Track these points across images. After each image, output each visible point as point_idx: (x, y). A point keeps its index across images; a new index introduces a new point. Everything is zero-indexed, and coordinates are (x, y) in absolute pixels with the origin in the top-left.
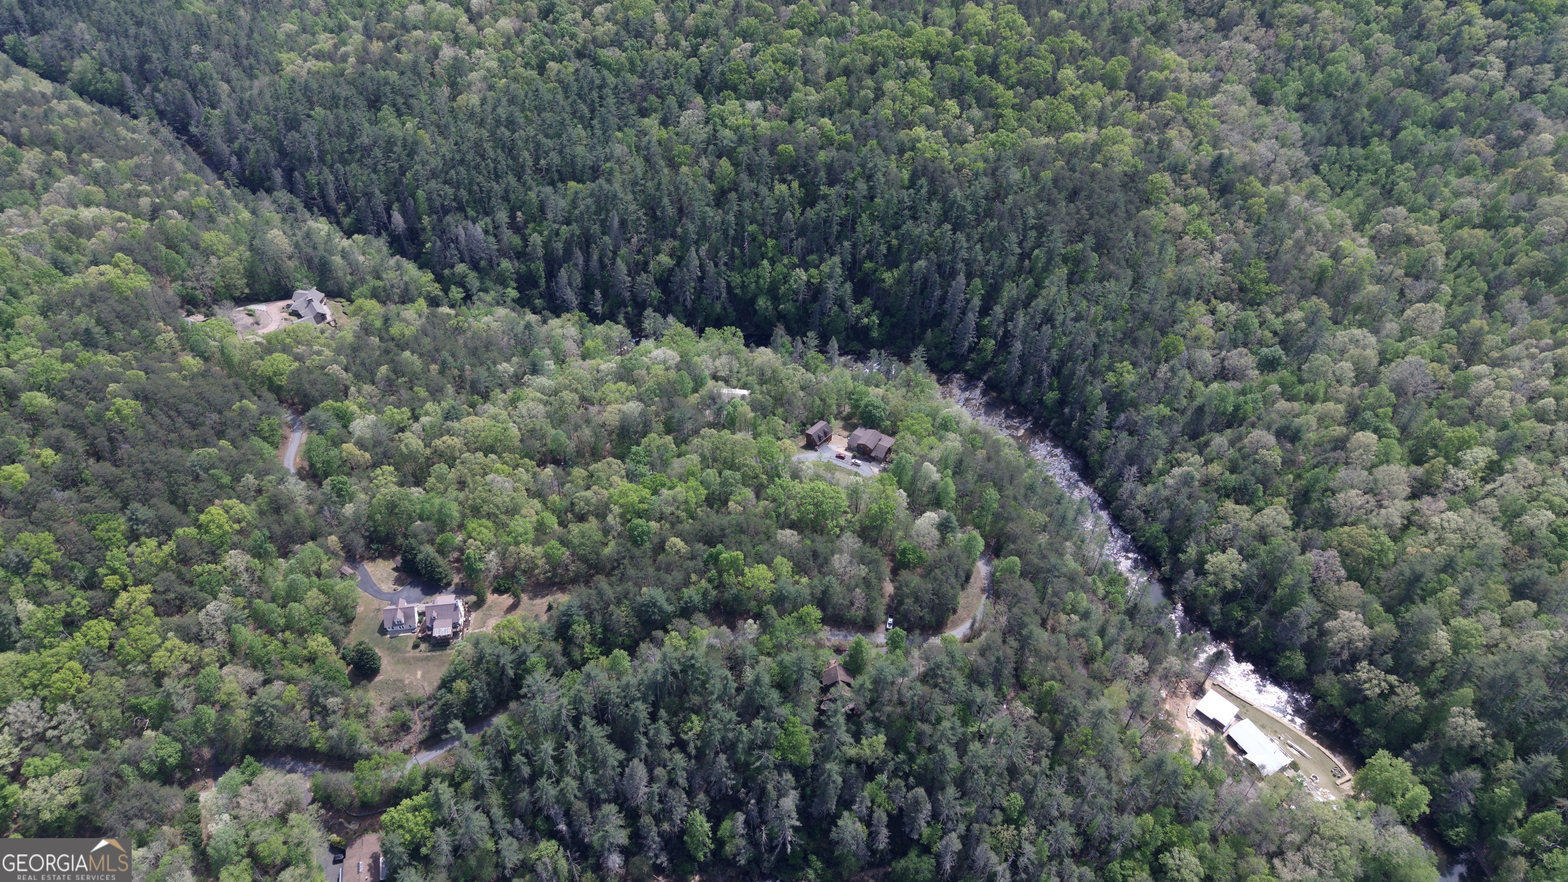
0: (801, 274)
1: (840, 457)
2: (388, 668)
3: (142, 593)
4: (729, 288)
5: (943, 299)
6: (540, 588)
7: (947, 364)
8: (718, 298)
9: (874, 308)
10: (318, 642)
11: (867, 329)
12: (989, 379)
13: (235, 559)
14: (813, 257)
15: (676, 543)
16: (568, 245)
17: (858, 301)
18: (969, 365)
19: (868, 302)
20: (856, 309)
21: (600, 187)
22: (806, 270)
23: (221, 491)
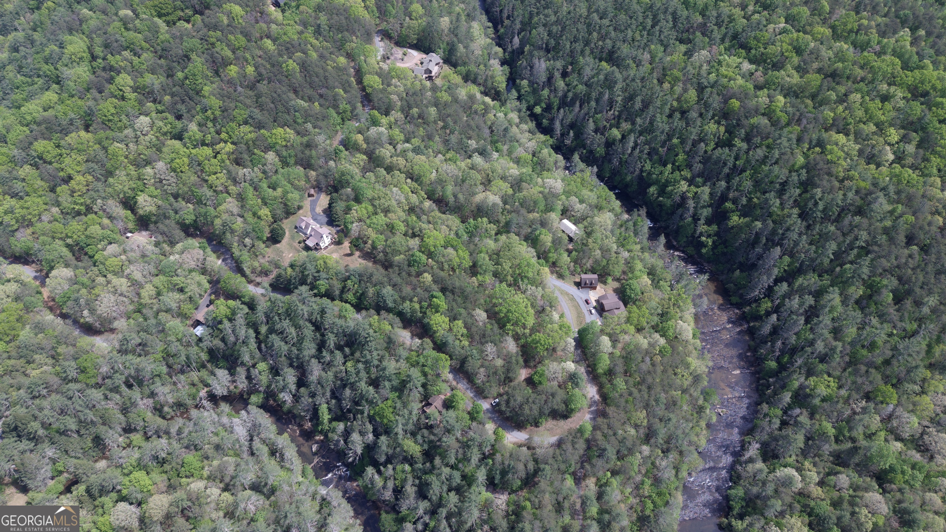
0: (684, 186)
1: (587, 302)
2: (283, 245)
3: (229, 147)
4: (642, 171)
5: (760, 257)
6: (368, 256)
7: (735, 299)
8: (632, 173)
9: (717, 234)
10: (265, 212)
11: (702, 245)
12: (753, 327)
13: (271, 156)
14: (699, 180)
15: (427, 277)
16: (576, 96)
17: (709, 222)
18: (747, 309)
19: (715, 227)
20: (702, 228)
21: (613, 72)
22: (689, 186)
23: (293, 124)
